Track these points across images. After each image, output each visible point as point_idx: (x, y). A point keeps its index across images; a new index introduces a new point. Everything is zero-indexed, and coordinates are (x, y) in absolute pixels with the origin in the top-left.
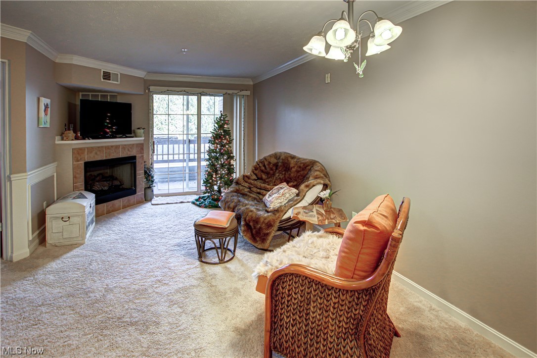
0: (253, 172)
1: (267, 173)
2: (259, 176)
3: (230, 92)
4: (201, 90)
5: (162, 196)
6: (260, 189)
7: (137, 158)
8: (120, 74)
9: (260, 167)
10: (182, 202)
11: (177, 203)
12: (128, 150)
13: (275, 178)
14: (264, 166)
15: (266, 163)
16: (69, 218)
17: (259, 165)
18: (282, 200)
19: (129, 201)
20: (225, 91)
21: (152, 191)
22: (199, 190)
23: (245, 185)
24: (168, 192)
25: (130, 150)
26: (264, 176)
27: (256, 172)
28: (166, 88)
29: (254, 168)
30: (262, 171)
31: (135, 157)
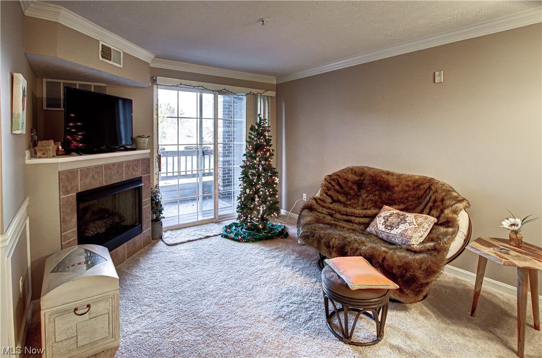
0: (327, 194)
1: (346, 194)
2: (335, 198)
3: (255, 91)
4: (221, 87)
5: (172, 230)
6: (347, 215)
7: (143, 179)
8: (123, 52)
9: (333, 186)
10: (207, 237)
11: (201, 239)
12: (133, 169)
13: (361, 200)
14: (339, 184)
15: (341, 181)
16: (89, 306)
17: (330, 183)
18: (422, 233)
19: (135, 244)
20: (248, 90)
21: (162, 225)
22: (217, 217)
23: (324, 211)
24: (177, 223)
25: (135, 168)
26: (342, 198)
27: (330, 193)
28: (178, 81)
29: (326, 188)
30: (338, 192)
31: (141, 177)
